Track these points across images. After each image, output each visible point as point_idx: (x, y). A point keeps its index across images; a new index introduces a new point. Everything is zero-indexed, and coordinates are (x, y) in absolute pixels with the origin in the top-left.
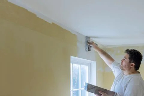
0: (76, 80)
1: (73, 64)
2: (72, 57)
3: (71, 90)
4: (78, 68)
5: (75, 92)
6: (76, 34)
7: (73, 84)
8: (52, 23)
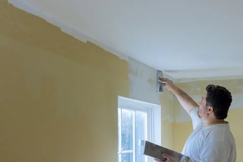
0: (127, 136)
1: (123, 109)
2: (120, 98)
3: (118, 153)
4: (130, 116)
5: (125, 156)
6: (127, 59)
7: (122, 142)
8: (88, 42)
